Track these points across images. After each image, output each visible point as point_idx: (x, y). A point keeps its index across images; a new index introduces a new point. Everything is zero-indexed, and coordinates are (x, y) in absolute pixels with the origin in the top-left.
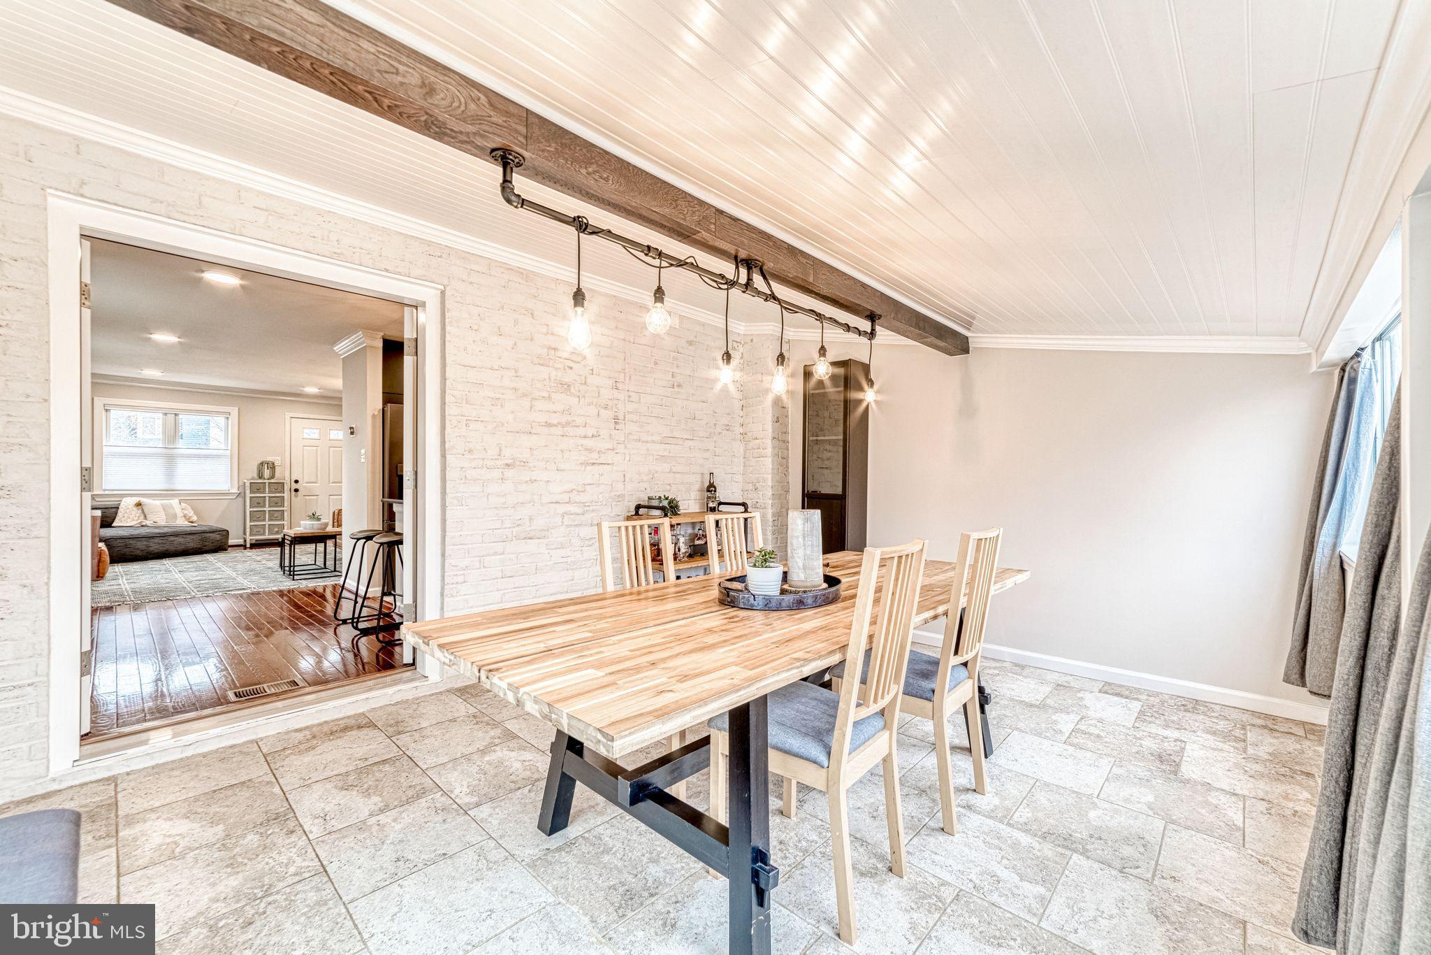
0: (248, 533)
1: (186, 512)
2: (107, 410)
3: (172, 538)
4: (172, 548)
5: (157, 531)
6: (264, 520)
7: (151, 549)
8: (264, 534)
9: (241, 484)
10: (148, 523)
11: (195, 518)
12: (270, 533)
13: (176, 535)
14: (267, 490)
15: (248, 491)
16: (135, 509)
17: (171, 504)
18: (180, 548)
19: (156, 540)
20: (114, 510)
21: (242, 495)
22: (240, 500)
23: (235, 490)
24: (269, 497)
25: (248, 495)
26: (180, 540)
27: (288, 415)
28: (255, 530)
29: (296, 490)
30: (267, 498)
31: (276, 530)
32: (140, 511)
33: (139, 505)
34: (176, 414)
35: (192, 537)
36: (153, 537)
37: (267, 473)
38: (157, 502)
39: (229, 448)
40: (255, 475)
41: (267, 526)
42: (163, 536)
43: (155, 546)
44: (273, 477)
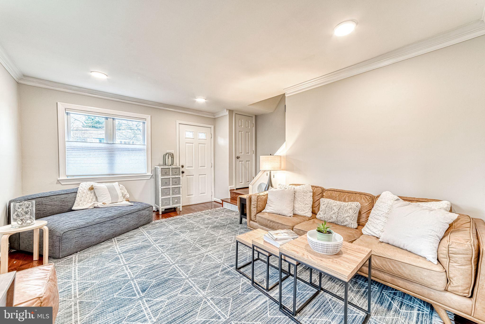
0: (160, 205)
1: (122, 191)
2: (67, 114)
3: (118, 220)
4: (119, 229)
5: (107, 215)
6: (169, 194)
7: (103, 233)
8: (169, 204)
9: (153, 169)
10: (99, 204)
11: (128, 196)
12: (173, 204)
13: (121, 216)
14: (171, 173)
15: (160, 175)
16: (89, 192)
17: (113, 186)
18: (125, 227)
19: (107, 224)
20: (73, 194)
21: (155, 176)
22: (153, 180)
23: (150, 174)
24: (172, 178)
25: (160, 177)
26: (124, 220)
27: (178, 122)
28: (165, 202)
29: (183, 172)
30: (171, 179)
31: (176, 201)
32: (93, 194)
33: (92, 188)
34: (113, 118)
35: (131, 216)
36: (104, 222)
37: (169, 161)
38: (103, 185)
39: (146, 144)
40: (162, 163)
41: (171, 198)
42: (112, 219)
43: (106, 230)
44: (172, 164)
